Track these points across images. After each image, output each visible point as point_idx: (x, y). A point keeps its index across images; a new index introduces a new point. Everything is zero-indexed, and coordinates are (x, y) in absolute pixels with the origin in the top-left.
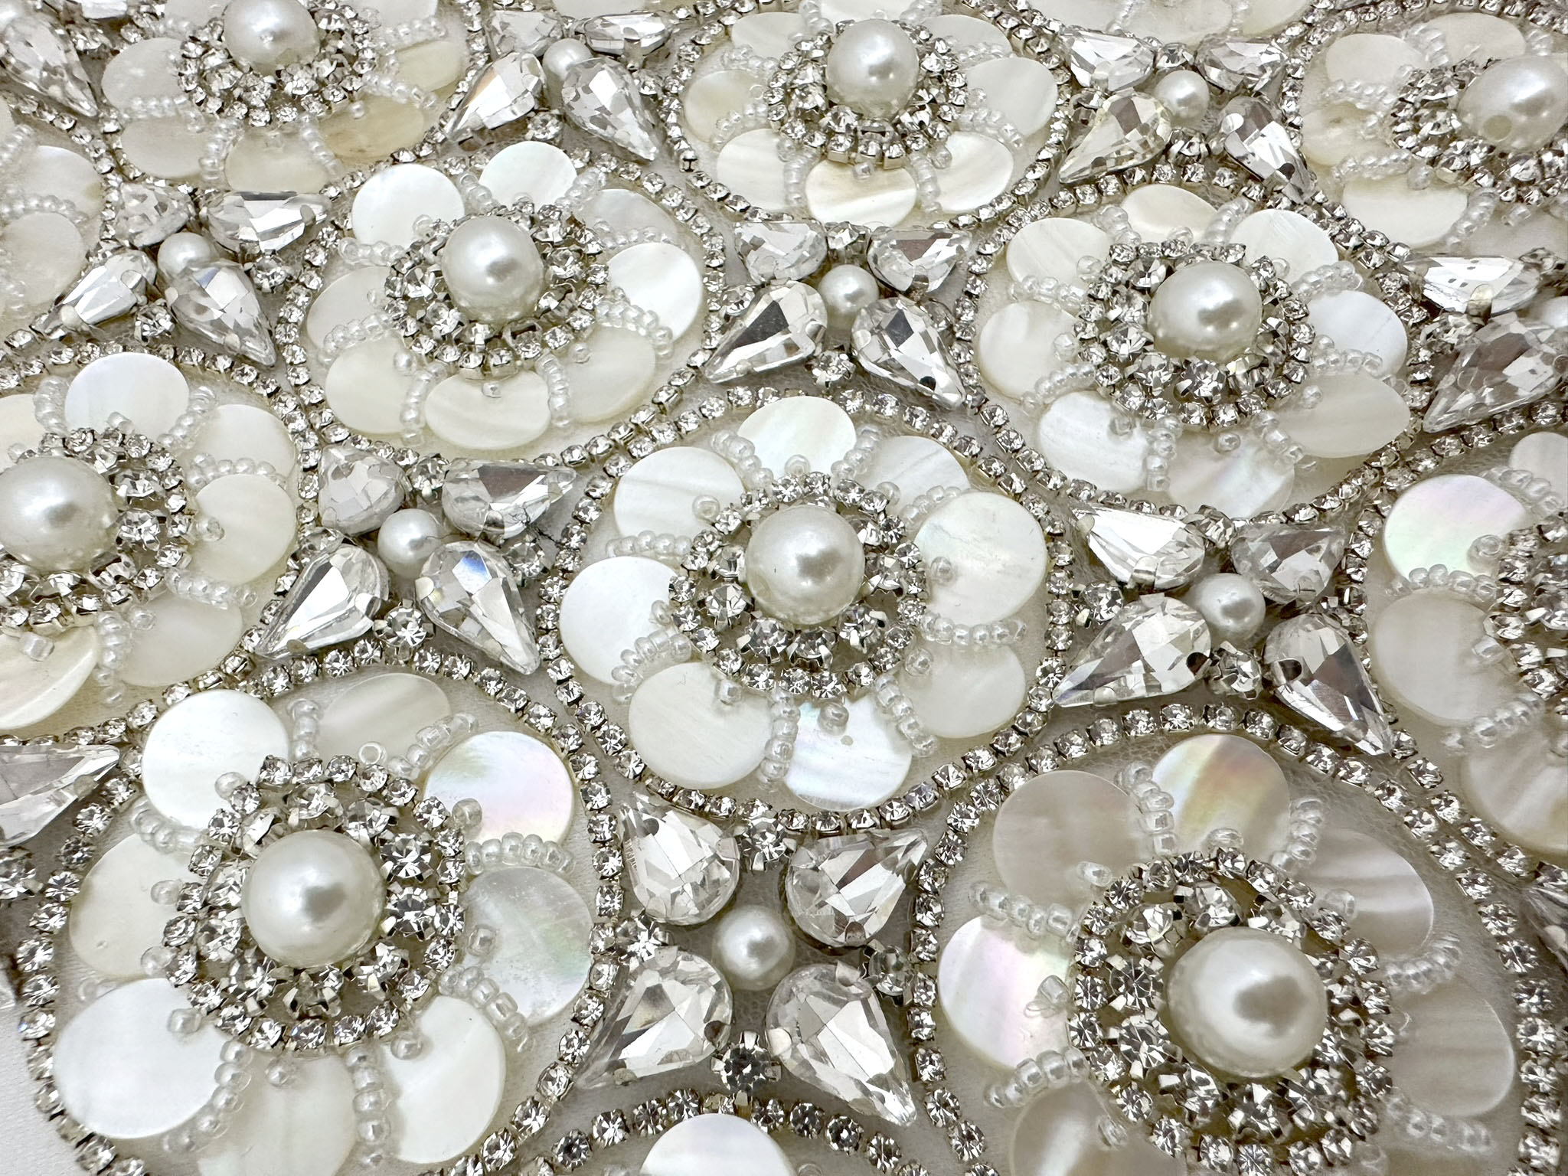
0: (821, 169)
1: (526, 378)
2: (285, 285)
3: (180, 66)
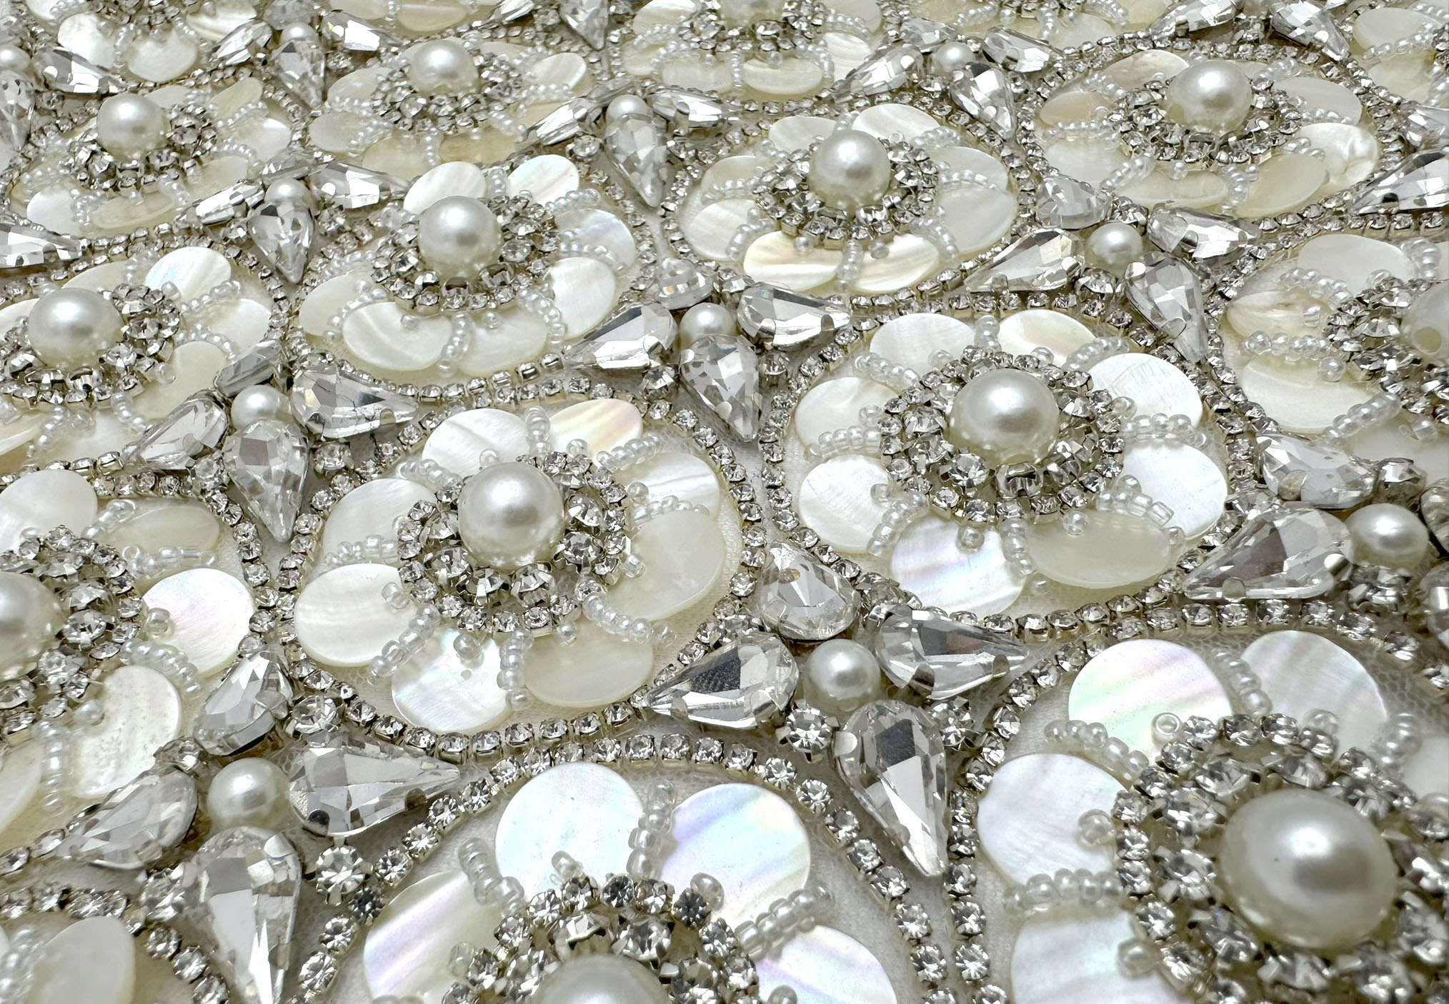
2: (339, 232)
3: (383, 83)
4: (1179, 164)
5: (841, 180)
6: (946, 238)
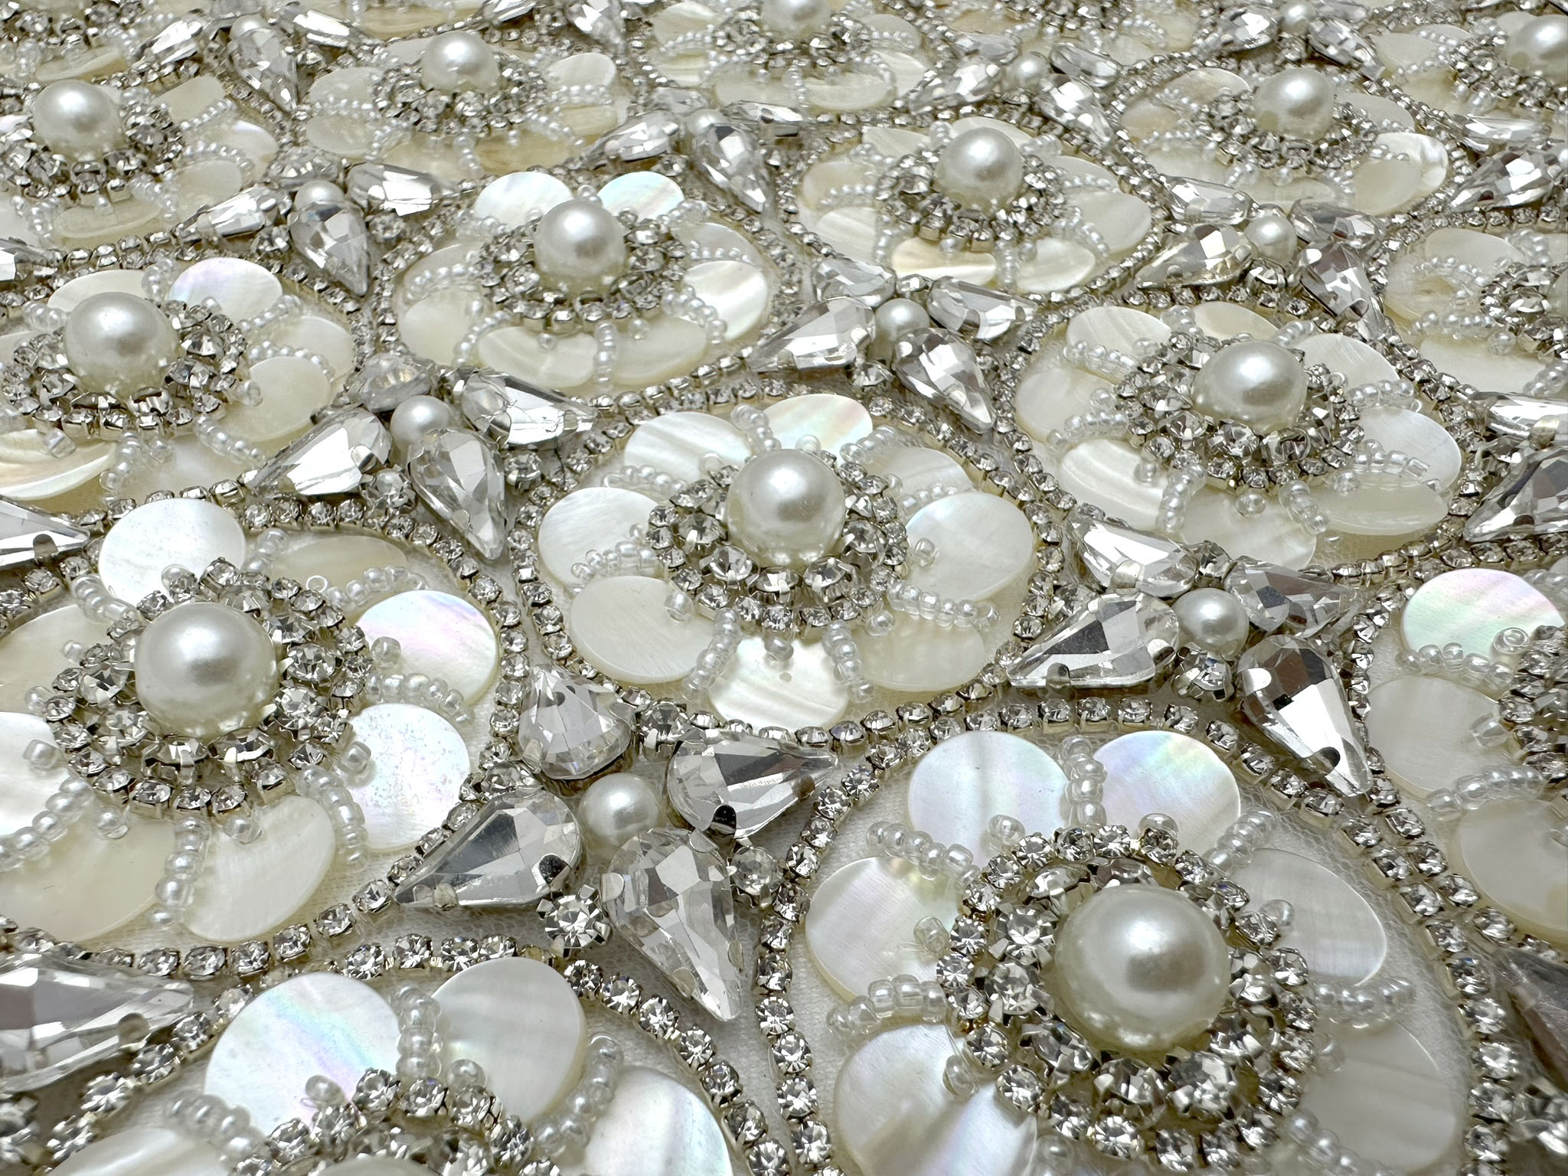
0: (911, 244)
2: (399, 239)
3: (379, 84)
4: (1284, 171)
5: (972, 182)
6: (1095, 236)
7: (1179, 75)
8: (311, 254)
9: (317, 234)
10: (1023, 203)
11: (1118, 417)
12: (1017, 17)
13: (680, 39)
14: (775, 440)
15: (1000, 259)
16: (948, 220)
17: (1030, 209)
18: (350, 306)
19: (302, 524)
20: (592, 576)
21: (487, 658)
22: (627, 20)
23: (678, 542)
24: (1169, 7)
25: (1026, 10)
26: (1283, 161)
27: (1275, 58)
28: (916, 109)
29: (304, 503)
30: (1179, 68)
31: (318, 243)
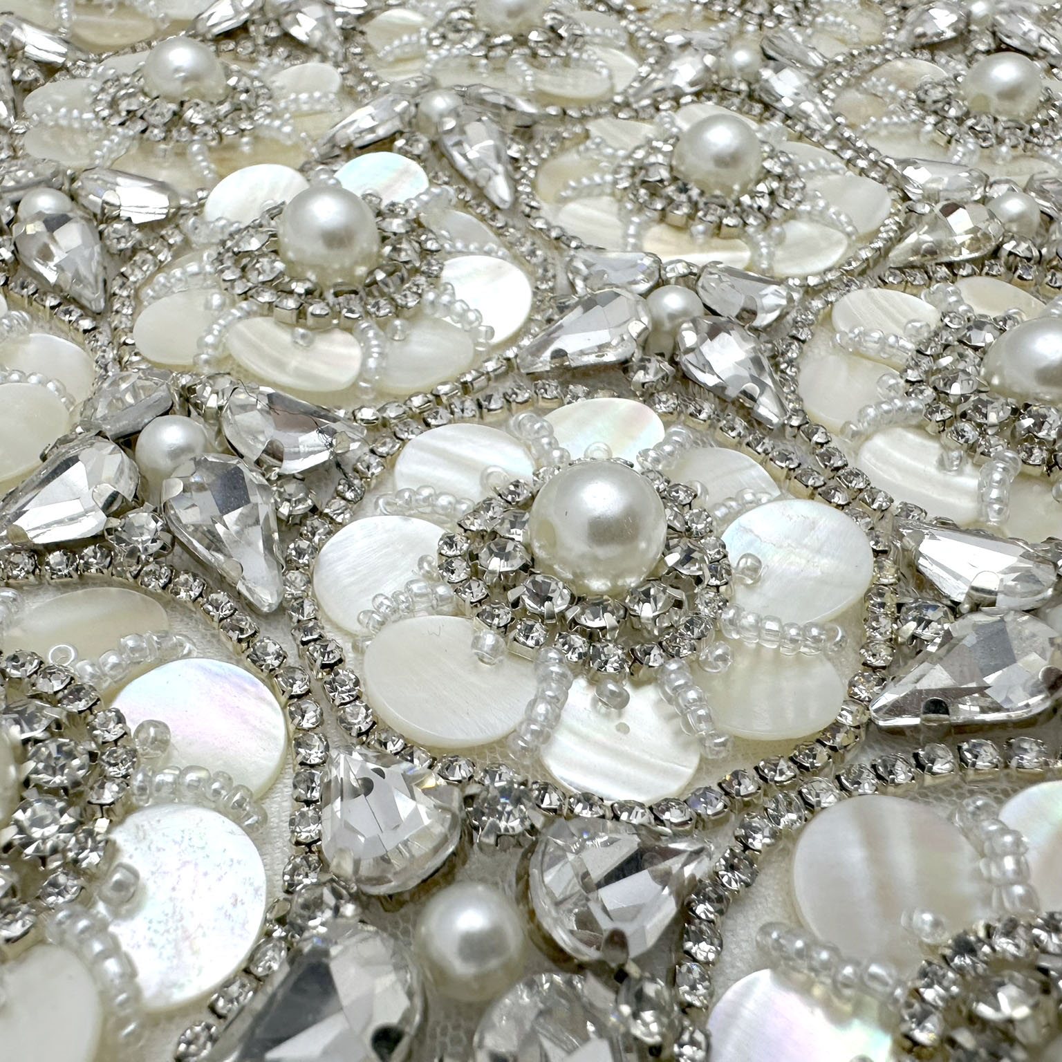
0: (658, 230)
1: (339, 336)
2: (134, 250)
3: (98, 93)
4: (1004, 149)
5: (710, 166)
6: (843, 218)
7: (877, 66)
8: (39, 267)
9: (46, 246)
10: (762, 187)
11: (913, 403)
12: (716, 17)
13: (396, 43)
14: (562, 450)
15: (755, 246)
16: (695, 206)
17: (772, 193)
18: (86, 324)
19: (40, 577)
20: (382, 624)
21: (275, 738)
22: (342, 29)
23: (477, 573)
24: (854, 6)
25: (724, 12)
26: (1000, 140)
27: (965, 49)
28: (637, 102)
29: (39, 553)
30: (877, 61)
31: (46, 255)
